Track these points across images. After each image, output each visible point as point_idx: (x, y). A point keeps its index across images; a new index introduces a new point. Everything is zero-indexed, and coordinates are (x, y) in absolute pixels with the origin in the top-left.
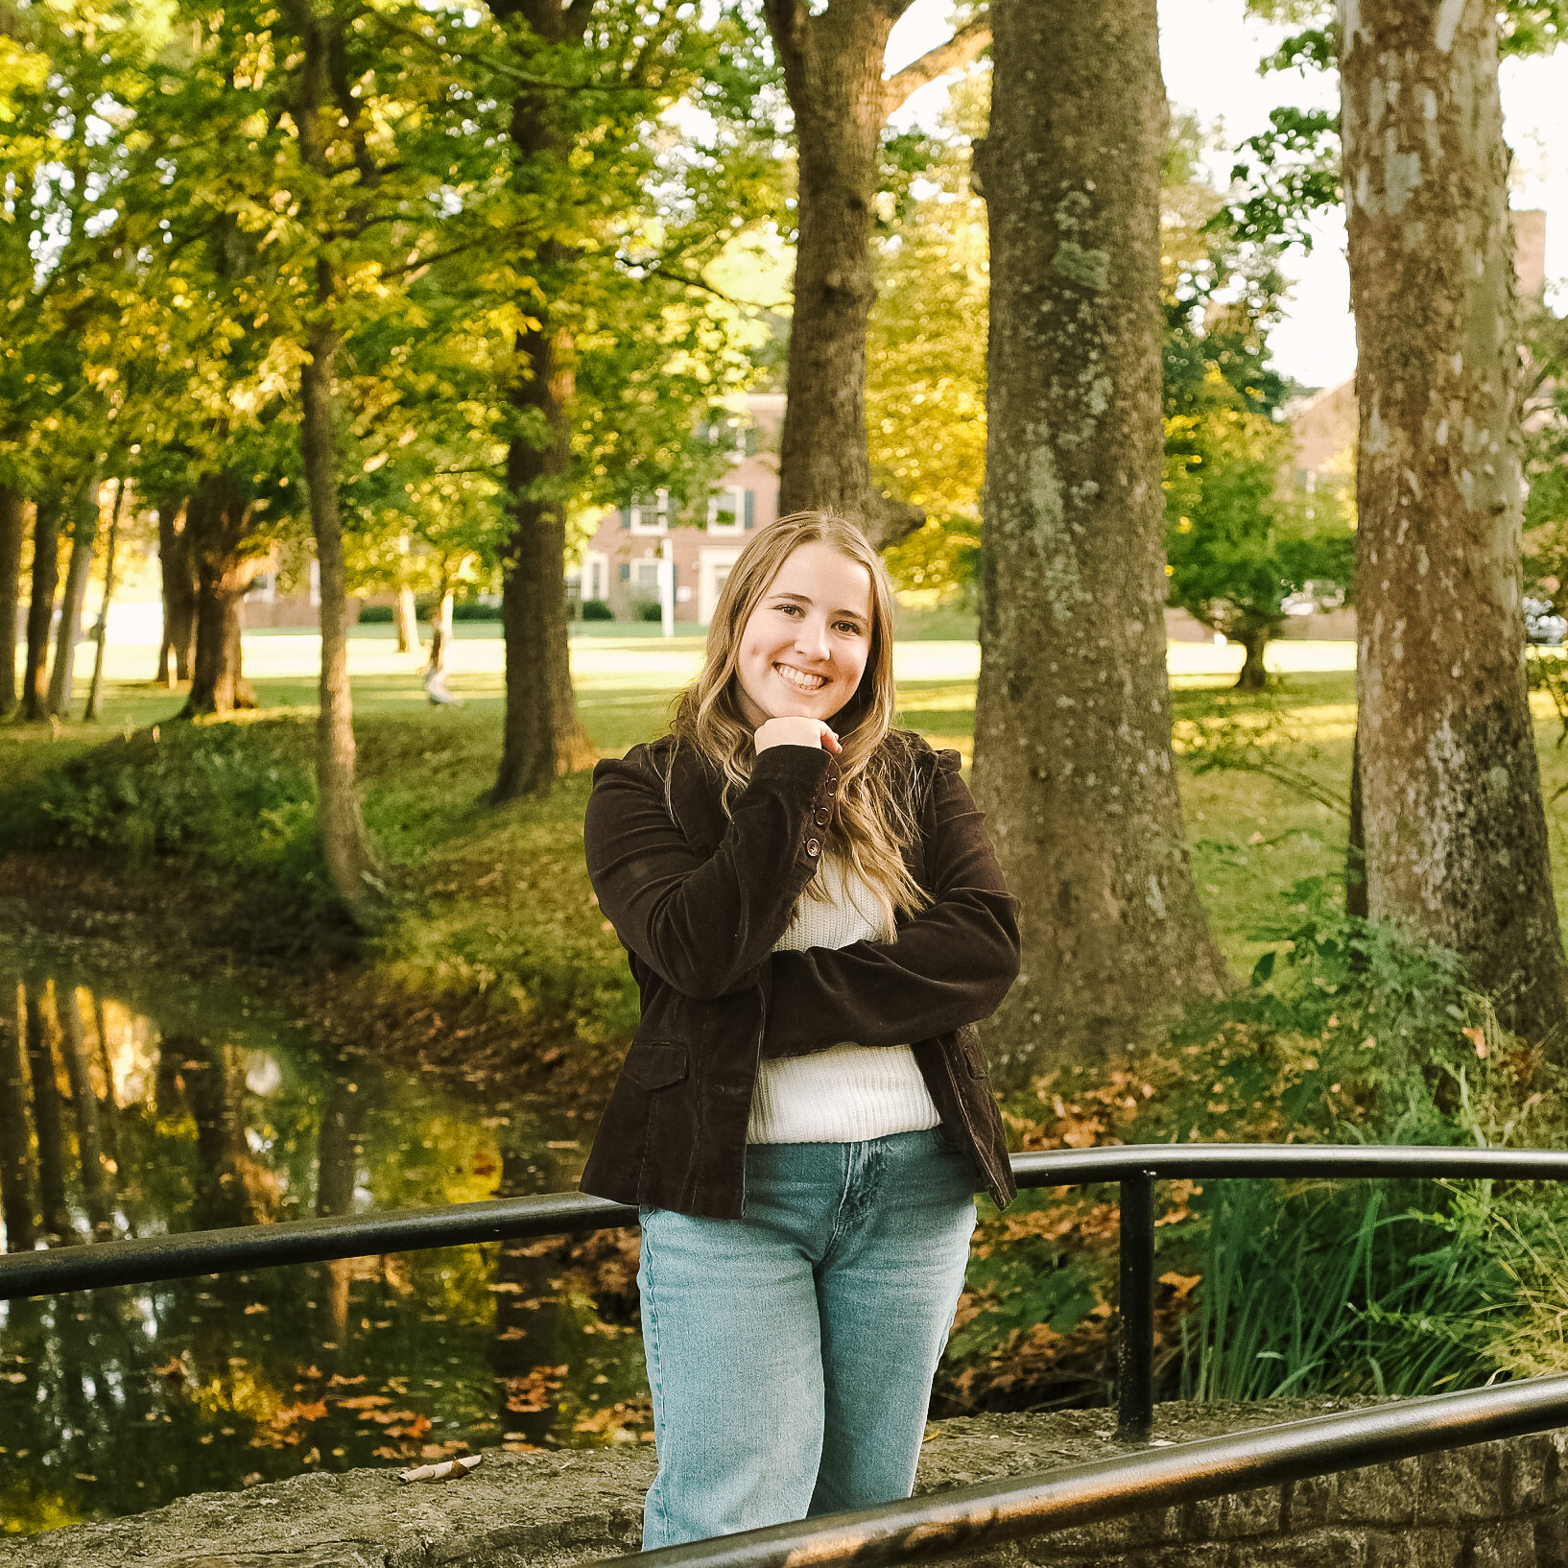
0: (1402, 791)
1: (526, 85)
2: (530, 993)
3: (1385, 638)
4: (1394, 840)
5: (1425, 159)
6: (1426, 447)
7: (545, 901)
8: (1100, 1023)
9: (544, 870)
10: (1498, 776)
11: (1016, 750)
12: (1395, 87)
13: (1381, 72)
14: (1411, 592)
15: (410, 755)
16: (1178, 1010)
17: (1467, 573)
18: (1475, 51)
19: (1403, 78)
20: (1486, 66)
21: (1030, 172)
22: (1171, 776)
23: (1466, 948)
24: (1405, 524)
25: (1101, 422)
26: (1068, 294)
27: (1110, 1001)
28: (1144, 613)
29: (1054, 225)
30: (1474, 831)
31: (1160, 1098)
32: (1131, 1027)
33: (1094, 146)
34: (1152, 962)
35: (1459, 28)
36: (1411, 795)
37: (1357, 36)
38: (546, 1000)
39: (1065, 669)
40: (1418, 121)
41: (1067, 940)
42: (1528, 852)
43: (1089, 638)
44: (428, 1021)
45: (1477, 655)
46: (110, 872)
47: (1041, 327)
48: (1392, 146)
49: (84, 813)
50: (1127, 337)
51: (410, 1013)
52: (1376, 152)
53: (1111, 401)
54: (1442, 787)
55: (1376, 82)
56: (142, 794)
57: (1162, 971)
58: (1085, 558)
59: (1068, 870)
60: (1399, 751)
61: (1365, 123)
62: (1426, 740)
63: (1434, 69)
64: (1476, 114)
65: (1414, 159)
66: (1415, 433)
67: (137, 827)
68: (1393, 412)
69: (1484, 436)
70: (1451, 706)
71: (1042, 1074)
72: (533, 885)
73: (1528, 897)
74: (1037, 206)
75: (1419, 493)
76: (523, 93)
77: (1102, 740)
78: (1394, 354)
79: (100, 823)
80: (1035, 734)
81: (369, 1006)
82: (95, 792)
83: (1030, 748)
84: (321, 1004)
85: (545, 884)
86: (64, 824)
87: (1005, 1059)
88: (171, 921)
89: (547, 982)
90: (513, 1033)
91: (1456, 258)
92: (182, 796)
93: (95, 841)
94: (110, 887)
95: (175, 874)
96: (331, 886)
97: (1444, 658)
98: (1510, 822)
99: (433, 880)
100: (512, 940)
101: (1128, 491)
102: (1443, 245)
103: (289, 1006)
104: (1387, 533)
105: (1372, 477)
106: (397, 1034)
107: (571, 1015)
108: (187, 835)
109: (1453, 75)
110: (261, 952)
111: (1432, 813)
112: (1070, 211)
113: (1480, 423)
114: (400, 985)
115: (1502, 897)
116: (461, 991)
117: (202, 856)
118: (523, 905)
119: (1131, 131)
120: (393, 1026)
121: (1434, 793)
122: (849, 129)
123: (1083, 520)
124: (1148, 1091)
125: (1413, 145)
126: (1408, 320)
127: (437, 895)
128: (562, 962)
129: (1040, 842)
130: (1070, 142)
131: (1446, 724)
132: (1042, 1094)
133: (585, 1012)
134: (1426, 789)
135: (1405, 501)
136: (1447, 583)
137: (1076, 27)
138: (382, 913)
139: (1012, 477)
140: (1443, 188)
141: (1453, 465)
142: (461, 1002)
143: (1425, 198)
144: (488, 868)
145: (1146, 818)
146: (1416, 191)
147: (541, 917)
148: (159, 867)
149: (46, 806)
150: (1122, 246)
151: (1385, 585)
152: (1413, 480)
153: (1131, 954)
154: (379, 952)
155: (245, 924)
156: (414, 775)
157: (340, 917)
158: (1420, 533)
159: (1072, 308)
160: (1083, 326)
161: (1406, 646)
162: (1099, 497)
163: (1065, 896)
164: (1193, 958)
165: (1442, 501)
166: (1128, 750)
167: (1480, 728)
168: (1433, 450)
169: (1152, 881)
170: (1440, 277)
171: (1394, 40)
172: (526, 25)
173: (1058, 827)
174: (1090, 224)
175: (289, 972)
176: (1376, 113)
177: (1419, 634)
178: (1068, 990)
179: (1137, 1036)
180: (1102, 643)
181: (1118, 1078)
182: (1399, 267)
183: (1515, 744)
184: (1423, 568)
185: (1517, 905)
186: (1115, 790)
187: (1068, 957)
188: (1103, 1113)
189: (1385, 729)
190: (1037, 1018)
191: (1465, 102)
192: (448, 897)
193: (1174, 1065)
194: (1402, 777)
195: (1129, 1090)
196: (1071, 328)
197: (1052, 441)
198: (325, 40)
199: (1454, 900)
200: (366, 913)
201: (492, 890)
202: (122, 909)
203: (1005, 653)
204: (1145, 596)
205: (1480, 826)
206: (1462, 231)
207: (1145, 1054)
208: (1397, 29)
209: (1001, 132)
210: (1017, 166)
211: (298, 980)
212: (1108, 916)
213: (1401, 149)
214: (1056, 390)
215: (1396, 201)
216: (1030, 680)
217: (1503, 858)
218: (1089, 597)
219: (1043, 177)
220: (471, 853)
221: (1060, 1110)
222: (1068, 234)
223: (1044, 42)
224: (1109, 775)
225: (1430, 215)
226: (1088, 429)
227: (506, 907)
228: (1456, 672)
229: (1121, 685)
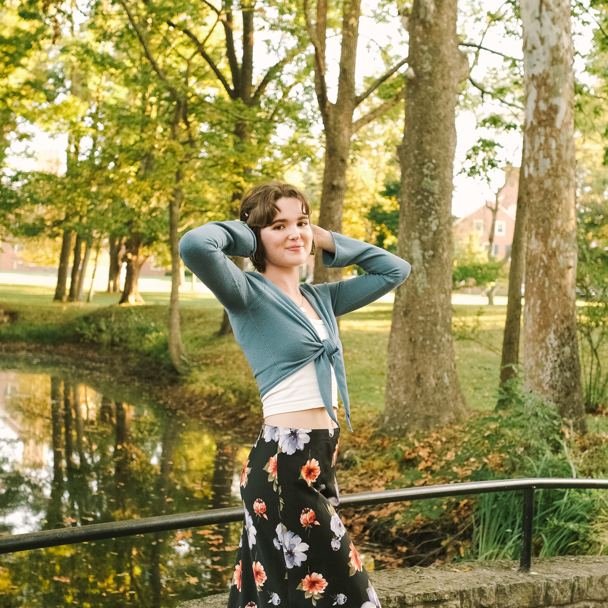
0: (538, 353)
1: (240, 119)
2: (235, 396)
3: (534, 305)
4: (534, 368)
5: (552, 160)
6: (549, 248)
7: (239, 368)
8: (428, 417)
9: (237, 358)
10: (567, 349)
11: (405, 333)
12: (543, 138)
13: (539, 134)
14: (543, 292)
15: (191, 319)
16: (452, 414)
17: (560, 287)
18: (568, 129)
19: (546, 135)
20: (570, 133)
21: (415, 156)
22: (451, 342)
23: (557, 402)
24: (541, 271)
25: (435, 233)
26: (426, 194)
27: (431, 411)
28: (446, 291)
29: (422, 173)
30: (559, 366)
31: (448, 442)
32: (437, 419)
33: (435, 149)
34: (445, 399)
35: (563, 121)
36: (540, 354)
37: (532, 123)
38: (240, 399)
39: (421, 309)
40: (549, 148)
41: (418, 391)
42: (575, 373)
43: (429, 299)
44: (202, 403)
45: (562, 312)
46: (96, 350)
47: (418, 203)
48: (541, 155)
49: (89, 333)
50: (443, 207)
51: (196, 400)
52: (536, 157)
53: (438, 227)
54: (550, 352)
55: (537, 137)
56: (107, 327)
57: (447, 402)
58: (428, 274)
59: (420, 370)
60: (537, 341)
61: (533, 148)
62: (545, 337)
63: (555, 133)
64: (567, 147)
65: (548, 161)
66: (546, 243)
67: (105, 337)
68: (539, 237)
69: (567, 245)
70: (554, 327)
71: (410, 432)
72: (234, 362)
73: (575, 387)
74: (417, 167)
75: (546, 261)
76: (240, 122)
77: (432, 330)
78: (540, 219)
79: (94, 335)
80: (411, 327)
81: (183, 397)
82: (93, 326)
83: (409, 332)
84: (167, 396)
85: (238, 362)
86: (82, 335)
87: (398, 427)
88: (117, 367)
89: (241, 393)
90: (229, 409)
91: (560, 191)
92: (120, 328)
93: (92, 341)
94: (96, 355)
95: (117, 352)
96: (170, 359)
97: (552, 313)
98: (571, 363)
99: (202, 359)
100: (228, 380)
101: (442, 254)
102: (556, 187)
103: (157, 396)
104: (536, 273)
105: (531, 256)
106: (193, 407)
107: (248, 404)
108: (121, 340)
109: (561, 135)
110: (145, 378)
111: (547, 360)
112: (427, 169)
113: (566, 241)
114: (193, 392)
115: (567, 387)
116: (213, 394)
117: (126, 348)
118: (232, 369)
119: (447, 145)
120: (191, 404)
121: (547, 354)
122: (341, 138)
123: (428, 262)
124: (444, 439)
125: (548, 156)
126: (545, 209)
127: (204, 364)
128: (245, 388)
129: (412, 361)
130: (428, 148)
131: (552, 333)
132: (411, 439)
133: (253, 403)
134: (545, 352)
135: (542, 264)
136: (554, 289)
137: (431, 113)
138: (187, 369)
139: (407, 249)
140: (557, 170)
141: (557, 253)
142: (212, 398)
143: (551, 172)
144: (219, 356)
145: (444, 355)
146: (549, 170)
147: (238, 372)
148: (111, 350)
149: (78, 329)
150: (443, 180)
151: (535, 289)
152: (545, 257)
153: (438, 396)
154: (185, 381)
155: (140, 369)
156: (192, 325)
157: (173, 369)
158: (546, 273)
159: (427, 198)
160: (430, 204)
161: (541, 308)
162: (433, 256)
163: (419, 378)
164: (456, 399)
165: (553, 264)
166: (439, 333)
167: (562, 335)
168: (551, 249)
169: (445, 374)
170: (555, 196)
171: (543, 124)
172: (242, 102)
173: (418, 355)
174: (433, 173)
175: (156, 385)
176: (537, 146)
177: (545, 305)
178: (418, 407)
179: (439, 422)
180: (433, 301)
181: (434, 435)
182: (543, 192)
183: (573, 339)
184: (547, 284)
185: (571, 389)
186: (435, 346)
187: (419, 397)
188: (430, 446)
189: (533, 333)
190: (408, 415)
191: (564, 144)
192: (207, 365)
193: (451, 431)
194: (538, 348)
195: (438, 439)
196: (427, 204)
197: (419, 238)
198: (183, 104)
199: (552, 387)
200: (181, 369)
201: (221, 363)
202: (101, 362)
203: (402, 302)
204: (446, 287)
205: (561, 364)
206: (562, 183)
207: (442, 428)
208: (544, 121)
209: (407, 144)
210: (411, 154)
211: (158, 388)
212: (431, 385)
213: (544, 157)
214: (421, 223)
215: (542, 173)
216: (410, 311)
217: (568, 374)
218: (429, 286)
219: (419, 158)
220: (213, 351)
221: (417, 444)
222: (427, 176)
223: (421, 117)
224: (433, 341)
225: (553, 178)
226: (431, 235)
227: (226, 369)
228: (556, 317)
229: (438, 314)
